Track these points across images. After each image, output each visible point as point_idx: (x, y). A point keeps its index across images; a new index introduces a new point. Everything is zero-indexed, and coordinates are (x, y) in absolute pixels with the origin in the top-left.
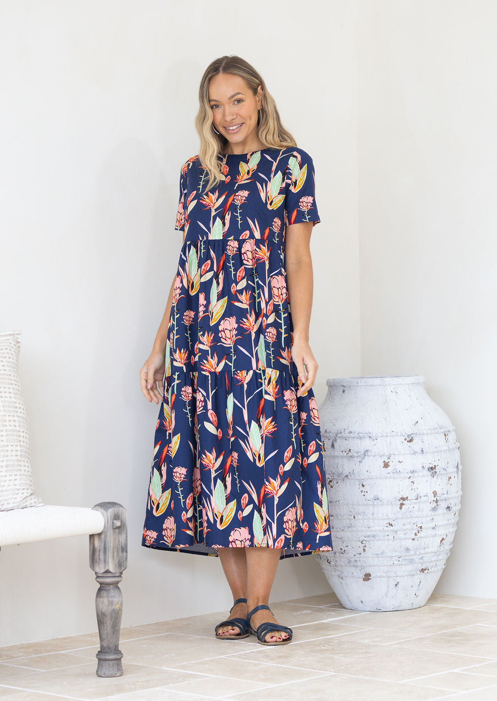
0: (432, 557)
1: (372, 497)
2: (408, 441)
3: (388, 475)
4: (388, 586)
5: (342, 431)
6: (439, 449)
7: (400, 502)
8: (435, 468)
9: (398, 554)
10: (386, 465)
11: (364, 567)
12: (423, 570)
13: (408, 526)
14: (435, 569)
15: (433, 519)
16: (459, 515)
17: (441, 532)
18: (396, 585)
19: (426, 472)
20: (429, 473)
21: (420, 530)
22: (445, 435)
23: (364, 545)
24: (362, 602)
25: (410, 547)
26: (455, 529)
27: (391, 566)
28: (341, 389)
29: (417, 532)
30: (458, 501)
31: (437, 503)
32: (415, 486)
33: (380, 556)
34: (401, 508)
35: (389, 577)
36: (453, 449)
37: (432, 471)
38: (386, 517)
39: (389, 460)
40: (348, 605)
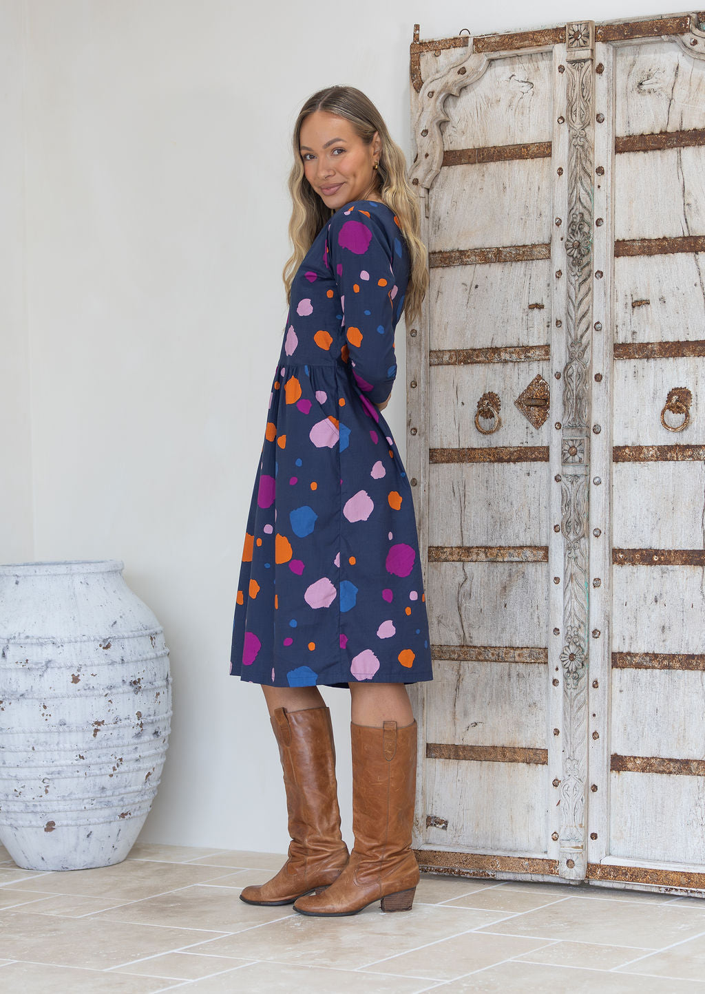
0: (135, 797)
1: (58, 722)
2: (104, 648)
3: (78, 693)
4: (78, 837)
5: (17, 635)
6: (145, 656)
7: (94, 728)
8: (139, 682)
9: (91, 795)
10: (76, 680)
11: (46, 813)
12: (123, 815)
13: (104, 759)
14: (139, 813)
15: (136, 748)
16: (169, 742)
17: (147, 765)
18: (88, 836)
19: (127, 688)
20: (131, 689)
21: (119, 763)
22: (152, 639)
23: (45, 785)
24: (43, 859)
25: (108, 786)
26: (163, 760)
27: (81, 811)
28: (14, 579)
29: (116, 767)
30: (167, 724)
31: (141, 727)
32: (113, 707)
33: (68, 798)
34: (95, 735)
35: (80, 825)
36: (162, 656)
37: (135, 686)
38: (76, 747)
39: (79, 673)
40: (24, 863)
